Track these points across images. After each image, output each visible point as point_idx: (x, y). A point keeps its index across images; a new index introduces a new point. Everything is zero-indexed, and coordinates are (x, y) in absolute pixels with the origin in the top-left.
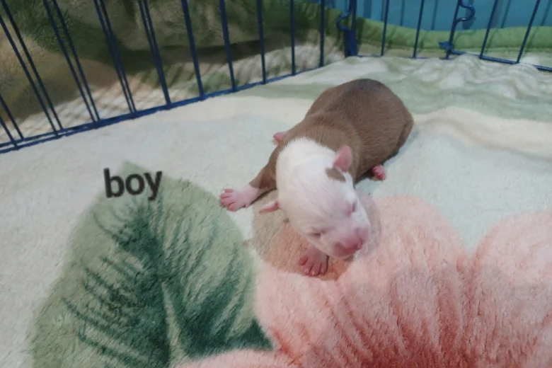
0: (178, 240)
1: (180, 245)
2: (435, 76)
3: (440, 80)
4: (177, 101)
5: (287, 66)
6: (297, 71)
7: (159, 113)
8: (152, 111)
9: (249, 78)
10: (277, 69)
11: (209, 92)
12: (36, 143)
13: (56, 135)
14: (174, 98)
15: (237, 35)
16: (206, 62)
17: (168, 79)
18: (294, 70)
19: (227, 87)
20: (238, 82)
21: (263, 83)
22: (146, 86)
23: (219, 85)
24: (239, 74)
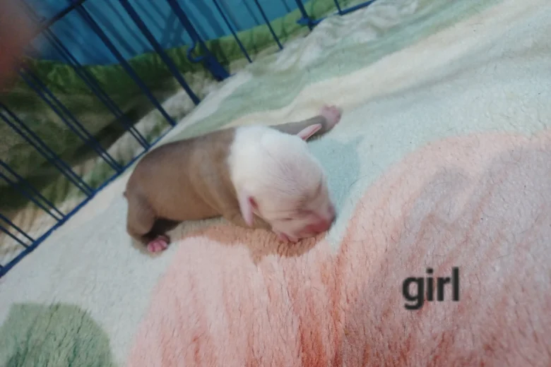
2: (293, 59)
3: (298, 60)
5: (163, 123)
6: (177, 121)
7: (54, 233)
9: (132, 152)
10: (156, 130)
14: (67, 210)
15: (94, 122)
16: (89, 158)
17: (60, 193)
18: (172, 122)
19: (114, 172)
20: (122, 162)
21: (147, 150)
22: (41, 211)
23: (104, 175)
24: (119, 154)
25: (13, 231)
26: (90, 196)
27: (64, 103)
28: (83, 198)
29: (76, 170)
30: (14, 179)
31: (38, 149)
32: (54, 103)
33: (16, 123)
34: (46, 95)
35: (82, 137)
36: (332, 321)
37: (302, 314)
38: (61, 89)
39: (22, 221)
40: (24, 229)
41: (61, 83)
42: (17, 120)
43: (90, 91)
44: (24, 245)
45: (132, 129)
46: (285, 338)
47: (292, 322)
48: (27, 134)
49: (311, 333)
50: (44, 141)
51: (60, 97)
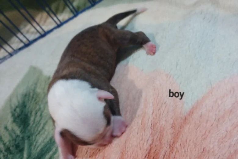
13: (11, 55)
19: (89, 4)
23: (85, 5)
26: (75, 16)
28: (72, 15)
36: (169, 150)
37: (155, 138)
39: (41, 18)
46: (141, 146)
47: (148, 140)
49: (156, 150)
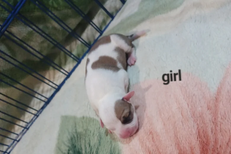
0: (86, 148)
1: (88, 150)
4: (71, 70)
5: (107, 17)
6: (114, 15)
7: (66, 82)
8: (63, 82)
9: (94, 36)
10: (104, 22)
11: (81, 57)
12: (32, 123)
13: (37, 116)
14: (69, 70)
15: (73, 22)
16: (73, 41)
17: (63, 61)
18: (112, 16)
19: (87, 48)
20: (90, 42)
21: (101, 34)
22: (56, 71)
23: (83, 50)
24: (88, 39)
25: (47, 81)
27: (58, 16)
29: (68, 48)
30: (42, 57)
31: (51, 42)
32: (54, 17)
33: (39, 31)
34: (50, 14)
35: (68, 31)
36: (214, 126)
37: (198, 122)
38: (56, 9)
39: (49, 76)
40: (52, 80)
41: (56, 5)
42: (39, 29)
43: (70, 7)
44: (54, 88)
45: (91, 23)
46: (191, 133)
47: (194, 126)
48: (45, 36)
49: (203, 130)
50: (53, 37)
51: (56, 13)
